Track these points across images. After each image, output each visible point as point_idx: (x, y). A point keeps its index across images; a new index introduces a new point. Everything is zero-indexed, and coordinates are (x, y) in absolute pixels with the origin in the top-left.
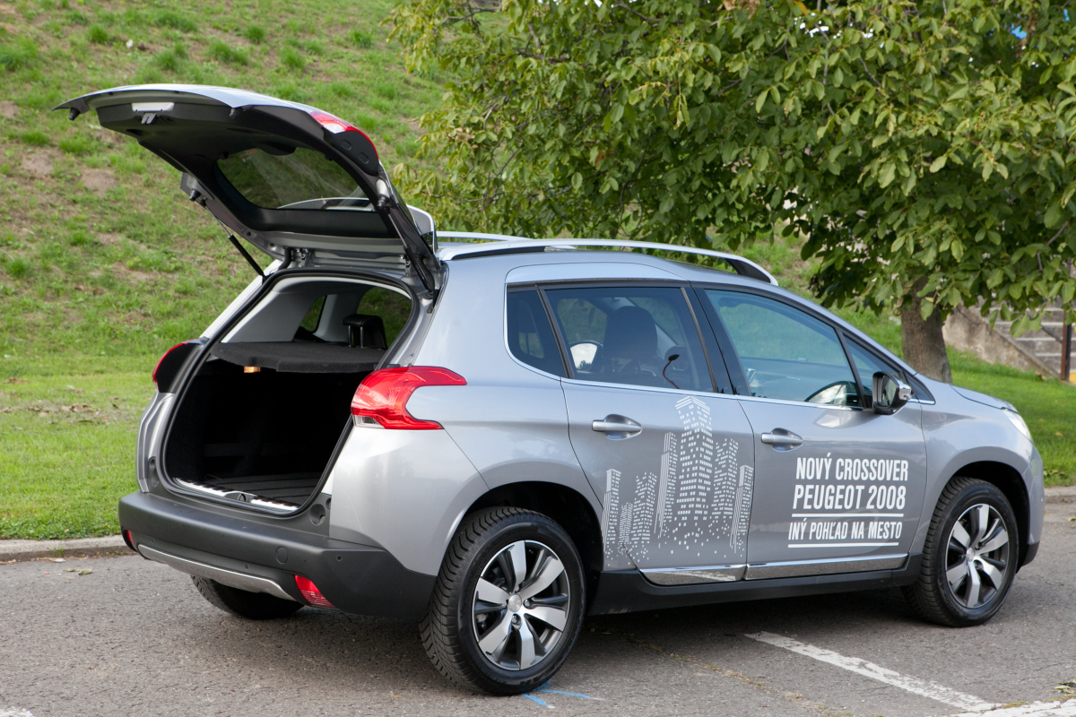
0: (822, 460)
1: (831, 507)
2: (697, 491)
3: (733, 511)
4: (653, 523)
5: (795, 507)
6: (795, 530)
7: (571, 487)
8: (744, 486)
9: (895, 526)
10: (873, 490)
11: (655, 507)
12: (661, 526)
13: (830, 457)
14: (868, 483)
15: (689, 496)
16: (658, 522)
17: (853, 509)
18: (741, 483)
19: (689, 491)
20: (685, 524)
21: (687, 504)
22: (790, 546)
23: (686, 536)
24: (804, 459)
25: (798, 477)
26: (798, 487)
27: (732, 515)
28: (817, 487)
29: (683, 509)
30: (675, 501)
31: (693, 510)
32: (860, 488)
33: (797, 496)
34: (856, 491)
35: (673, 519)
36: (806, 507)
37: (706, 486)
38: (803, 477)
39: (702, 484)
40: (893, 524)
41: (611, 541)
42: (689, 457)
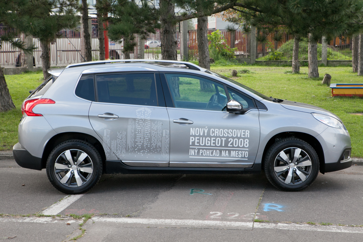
0: (203, 129)
1: (209, 145)
2: (144, 137)
3: (161, 144)
4: (126, 146)
5: (191, 144)
6: (192, 152)
7: (89, 134)
8: (165, 136)
9: (244, 153)
10: (231, 140)
11: (126, 141)
12: (130, 147)
13: (207, 128)
14: (228, 138)
15: (140, 139)
16: (128, 147)
17: (221, 146)
18: (164, 135)
19: (140, 137)
20: (140, 148)
21: (140, 141)
22: (190, 157)
23: (141, 151)
24: (194, 129)
25: (191, 134)
26: (191, 138)
27: (161, 146)
28: (201, 138)
29: (139, 143)
30: (135, 140)
31: (143, 143)
32: (224, 139)
33: (191, 141)
34: (222, 141)
35: (134, 146)
36: (196, 144)
37: (148, 136)
38: (194, 134)
39: (146, 135)
40: (243, 152)
41: (108, 152)
42: (140, 126)
